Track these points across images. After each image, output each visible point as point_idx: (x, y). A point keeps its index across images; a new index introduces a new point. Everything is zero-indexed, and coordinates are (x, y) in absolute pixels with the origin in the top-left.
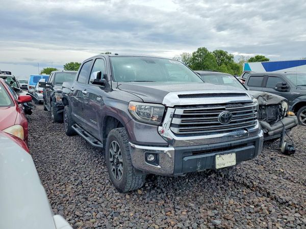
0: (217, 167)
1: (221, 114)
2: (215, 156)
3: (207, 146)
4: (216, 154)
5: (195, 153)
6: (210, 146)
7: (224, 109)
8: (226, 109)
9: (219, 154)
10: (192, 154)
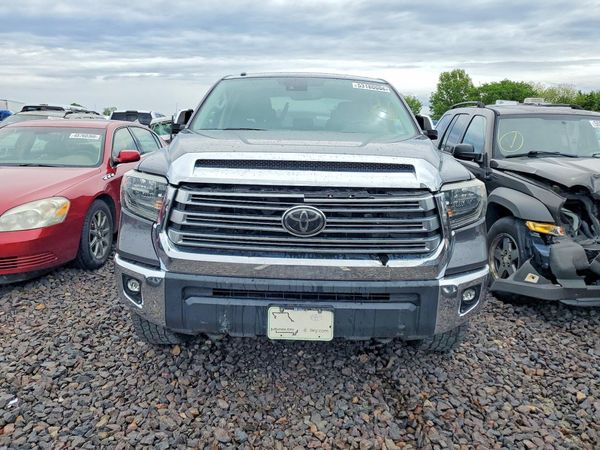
0: (272, 335)
1: (289, 211)
2: (266, 308)
3: (249, 281)
4: (270, 305)
5: (219, 292)
6: (258, 282)
7: (300, 200)
8: (305, 200)
9: (281, 306)
10: (211, 294)
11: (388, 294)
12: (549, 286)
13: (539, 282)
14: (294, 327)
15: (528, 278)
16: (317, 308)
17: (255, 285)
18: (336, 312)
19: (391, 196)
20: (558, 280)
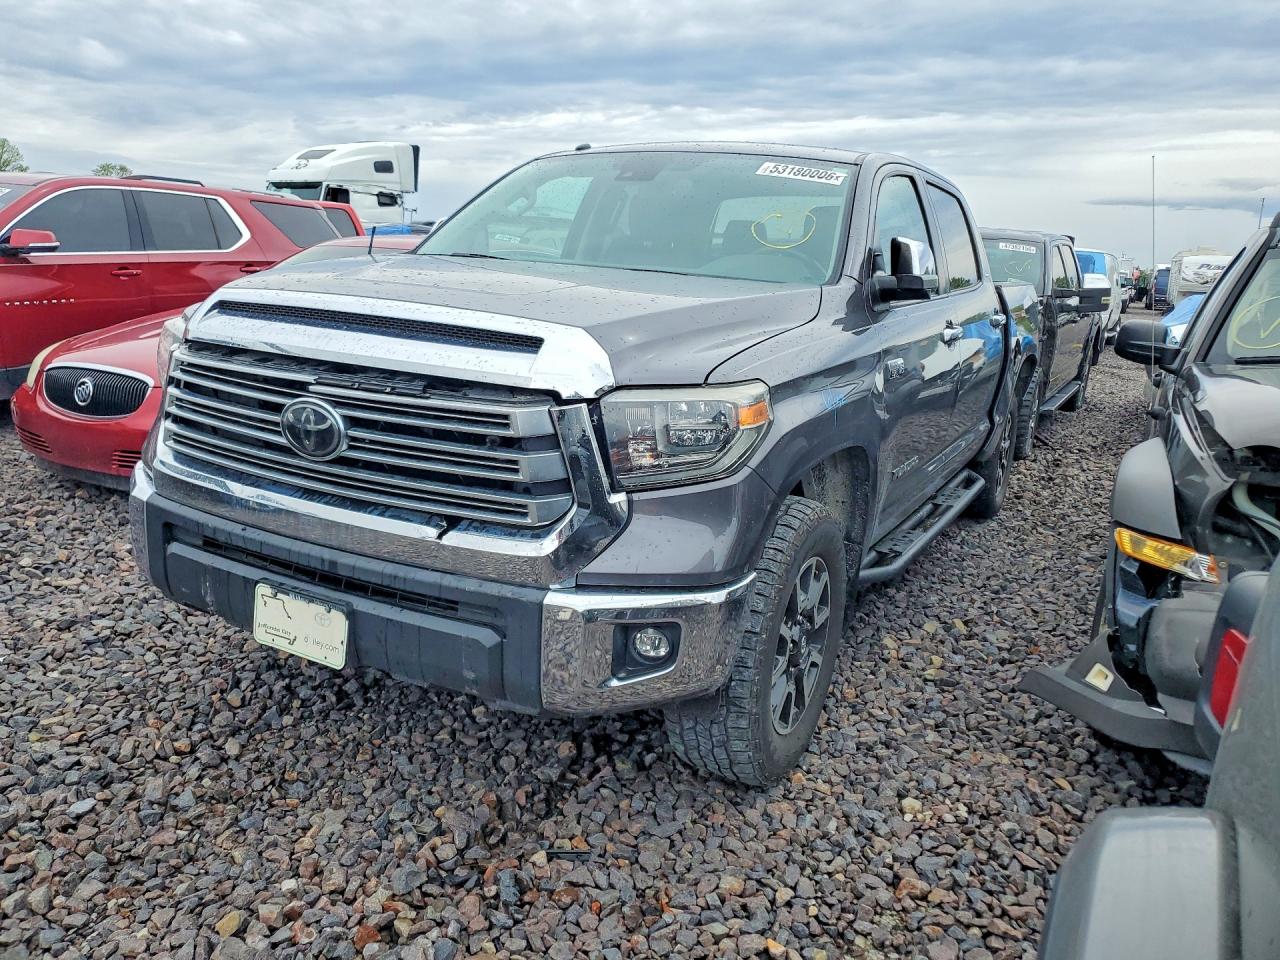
0: (260, 636)
1: (289, 407)
2: (254, 584)
3: (239, 529)
4: (260, 580)
5: (210, 542)
6: (249, 533)
7: (306, 387)
8: (311, 388)
9: (272, 585)
10: (200, 543)
11: (456, 603)
12: (1136, 708)
13: (1112, 691)
14: (292, 628)
15: (1092, 678)
16: (323, 601)
17: (244, 538)
18: (352, 615)
19: (465, 397)
20: (1160, 697)
